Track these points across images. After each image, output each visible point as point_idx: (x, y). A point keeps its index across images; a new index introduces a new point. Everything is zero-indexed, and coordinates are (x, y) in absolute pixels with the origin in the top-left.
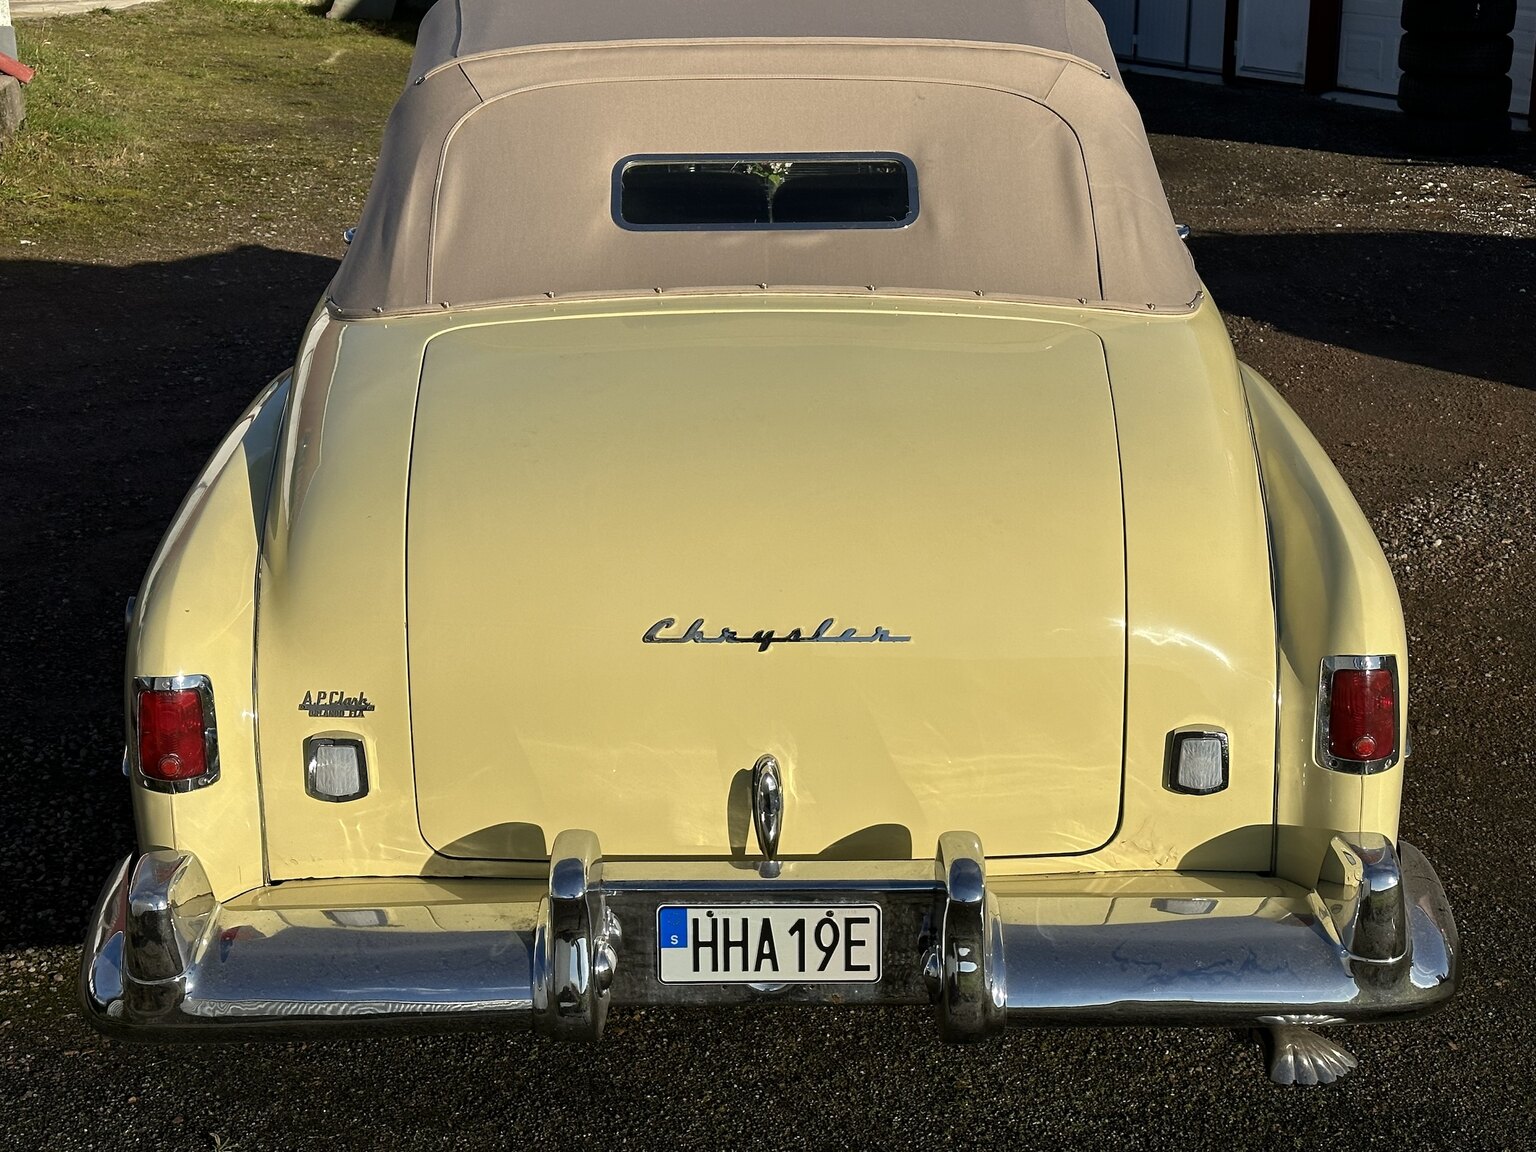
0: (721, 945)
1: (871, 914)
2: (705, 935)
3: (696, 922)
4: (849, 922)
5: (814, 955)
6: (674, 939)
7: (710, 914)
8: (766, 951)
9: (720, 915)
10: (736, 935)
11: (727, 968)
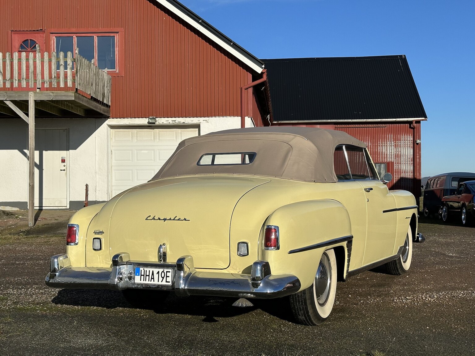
0: (145, 275)
1: (170, 270)
2: (143, 274)
3: (141, 270)
4: (167, 272)
5: (161, 279)
6: (137, 274)
7: (144, 269)
8: (153, 277)
9: (145, 269)
10: (148, 274)
11: (146, 281)
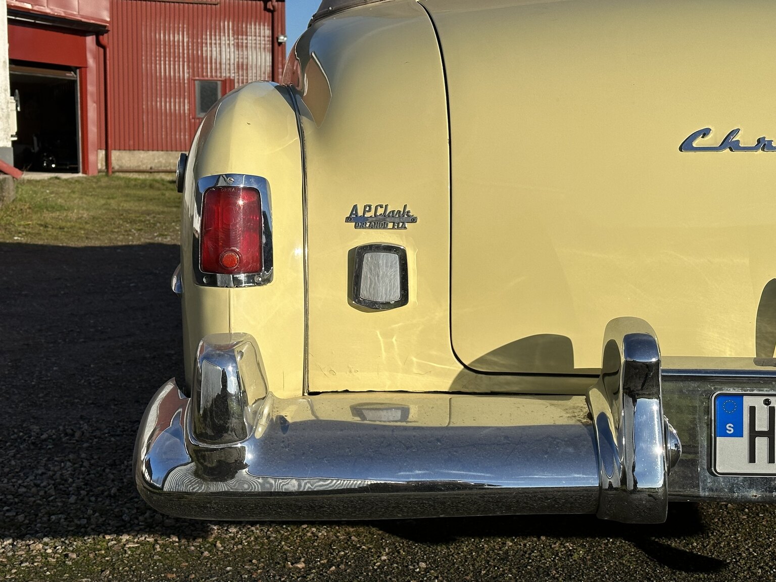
2: (762, 424)
3: (752, 410)
6: (730, 428)
7: (767, 402)
